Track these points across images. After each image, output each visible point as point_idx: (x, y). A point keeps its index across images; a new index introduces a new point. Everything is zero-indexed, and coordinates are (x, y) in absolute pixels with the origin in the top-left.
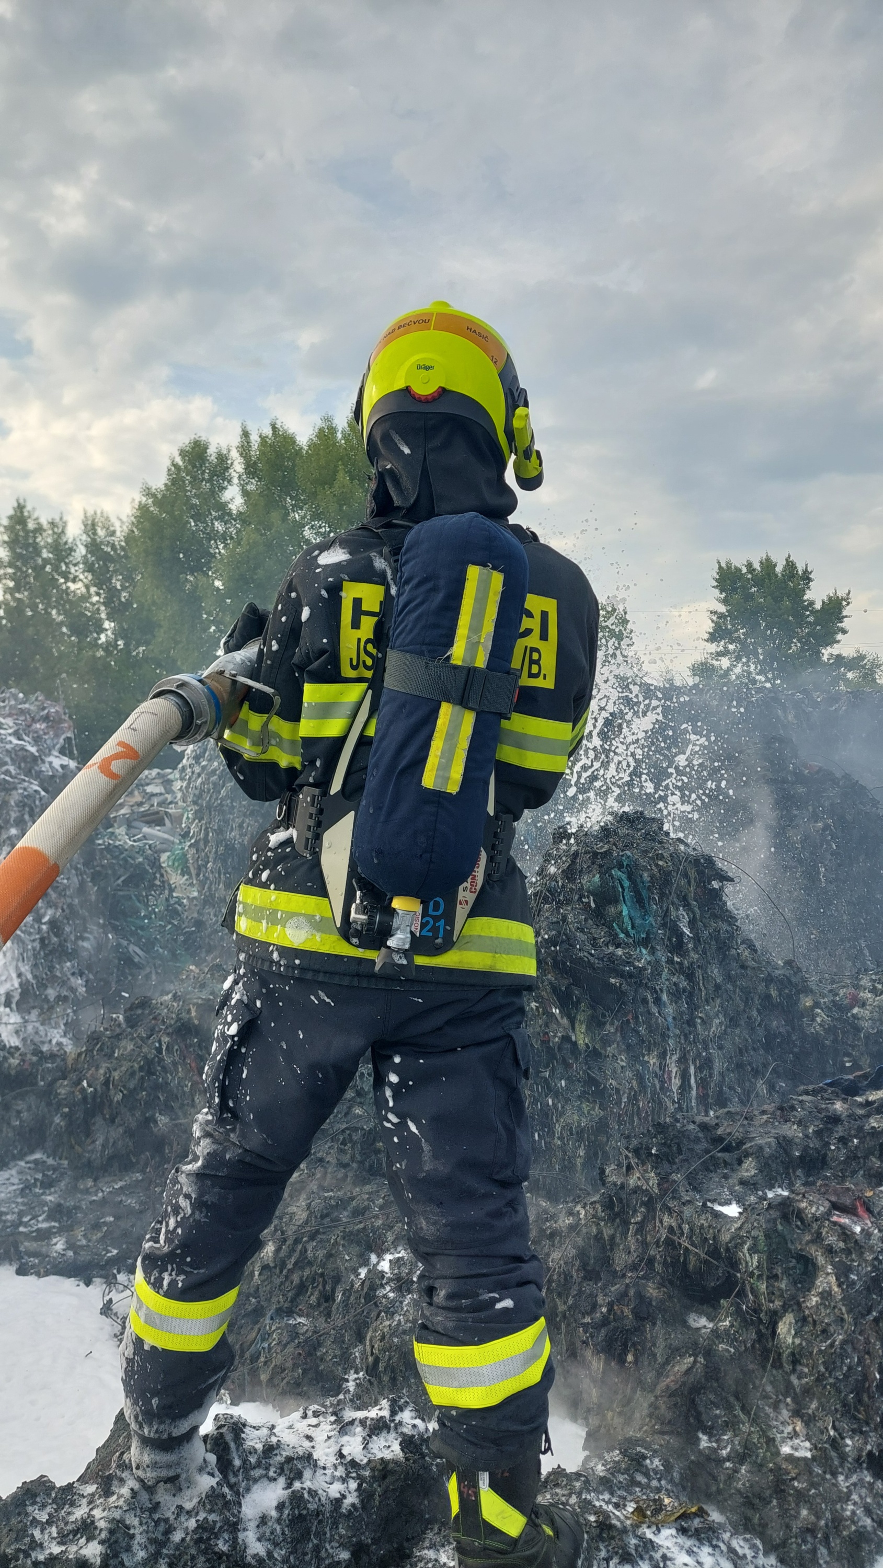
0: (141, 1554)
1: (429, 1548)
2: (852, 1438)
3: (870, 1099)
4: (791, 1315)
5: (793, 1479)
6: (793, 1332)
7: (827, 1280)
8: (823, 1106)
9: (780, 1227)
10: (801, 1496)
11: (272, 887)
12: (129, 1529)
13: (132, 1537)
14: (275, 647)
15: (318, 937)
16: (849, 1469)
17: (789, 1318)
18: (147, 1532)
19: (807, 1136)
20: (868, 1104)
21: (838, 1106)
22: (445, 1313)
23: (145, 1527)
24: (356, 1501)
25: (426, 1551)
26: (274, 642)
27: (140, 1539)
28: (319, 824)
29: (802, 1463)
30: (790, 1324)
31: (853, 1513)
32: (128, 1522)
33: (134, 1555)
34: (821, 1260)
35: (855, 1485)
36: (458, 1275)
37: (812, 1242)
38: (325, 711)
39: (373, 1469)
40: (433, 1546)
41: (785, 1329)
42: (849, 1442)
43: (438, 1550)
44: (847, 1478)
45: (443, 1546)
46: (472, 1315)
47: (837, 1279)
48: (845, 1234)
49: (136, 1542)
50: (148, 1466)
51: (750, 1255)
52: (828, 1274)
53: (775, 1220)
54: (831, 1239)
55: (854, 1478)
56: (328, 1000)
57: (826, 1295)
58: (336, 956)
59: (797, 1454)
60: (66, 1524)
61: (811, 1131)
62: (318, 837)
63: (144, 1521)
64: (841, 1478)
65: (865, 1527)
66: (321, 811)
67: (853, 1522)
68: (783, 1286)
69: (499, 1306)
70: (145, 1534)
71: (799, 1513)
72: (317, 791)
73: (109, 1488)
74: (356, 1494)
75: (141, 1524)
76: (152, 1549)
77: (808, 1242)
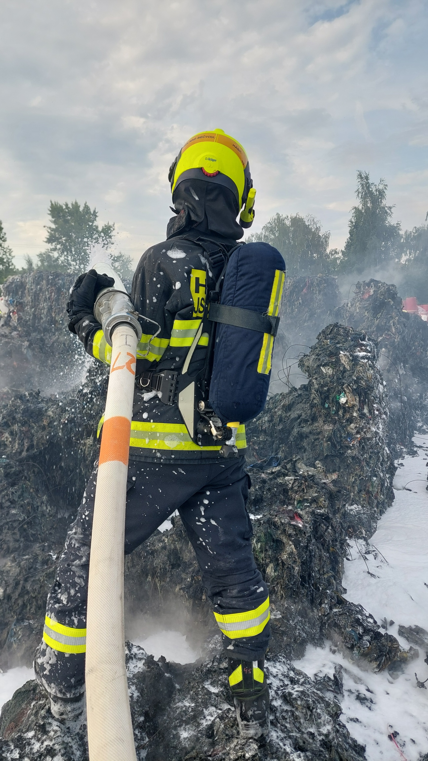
0: (78, 753)
1: (178, 702)
2: (293, 606)
3: (273, 471)
4: (272, 564)
5: (280, 627)
6: (273, 571)
7: (290, 547)
8: (258, 476)
9: (269, 530)
10: (284, 633)
11: (152, 421)
12: (68, 744)
13: (71, 747)
14: (155, 300)
15: (183, 443)
16: (294, 617)
17: (271, 565)
18: (77, 742)
19: (256, 490)
20: (272, 473)
21: (263, 475)
22: (236, 599)
23: (75, 740)
24: (139, 694)
25: (178, 704)
26: (154, 298)
27: (75, 747)
28: (176, 388)
29: (281, 620)
30: (272, 568)
31: (299, 633)
32: (66, 742)
33: (75, 755)
34: (285, 540)
35: (297, 622)
36: (241, 582)
37: (281, 533)
38: (185, 334)
39: (137, 678)
40: (180, 701)
41: (270, 570)
42: (292, 607)
43: (183, 702)
44: (293, 621)
45: (184, 699)
46: (249, 597)
47: (295, 546)
48: (295, 528)
49: (74, 749)
50: (69, 712)
51: (257, 544)
52: (290, 545)
53: (267, 528)
54: (291, 531)
55: (296, 621)
56: (183, 472)
57: (291, 553)
58: (191, 451)
59: (277, 617)
60: (33, 754)
61: (257, 487)
62: (176, 396)
63: (74, 738)
64: (291, 621)
65: (304, 637)
66: (177, 382)
67: (300, 636)
68: (270, 553)
69: (258, 591)
70: (76, 744)
71: (283, 639)
72: (176, 373)
73: (45, 730)
74: (136, 691)
75: (73, 740)
76: (82, 749)
77: (280, 534)
